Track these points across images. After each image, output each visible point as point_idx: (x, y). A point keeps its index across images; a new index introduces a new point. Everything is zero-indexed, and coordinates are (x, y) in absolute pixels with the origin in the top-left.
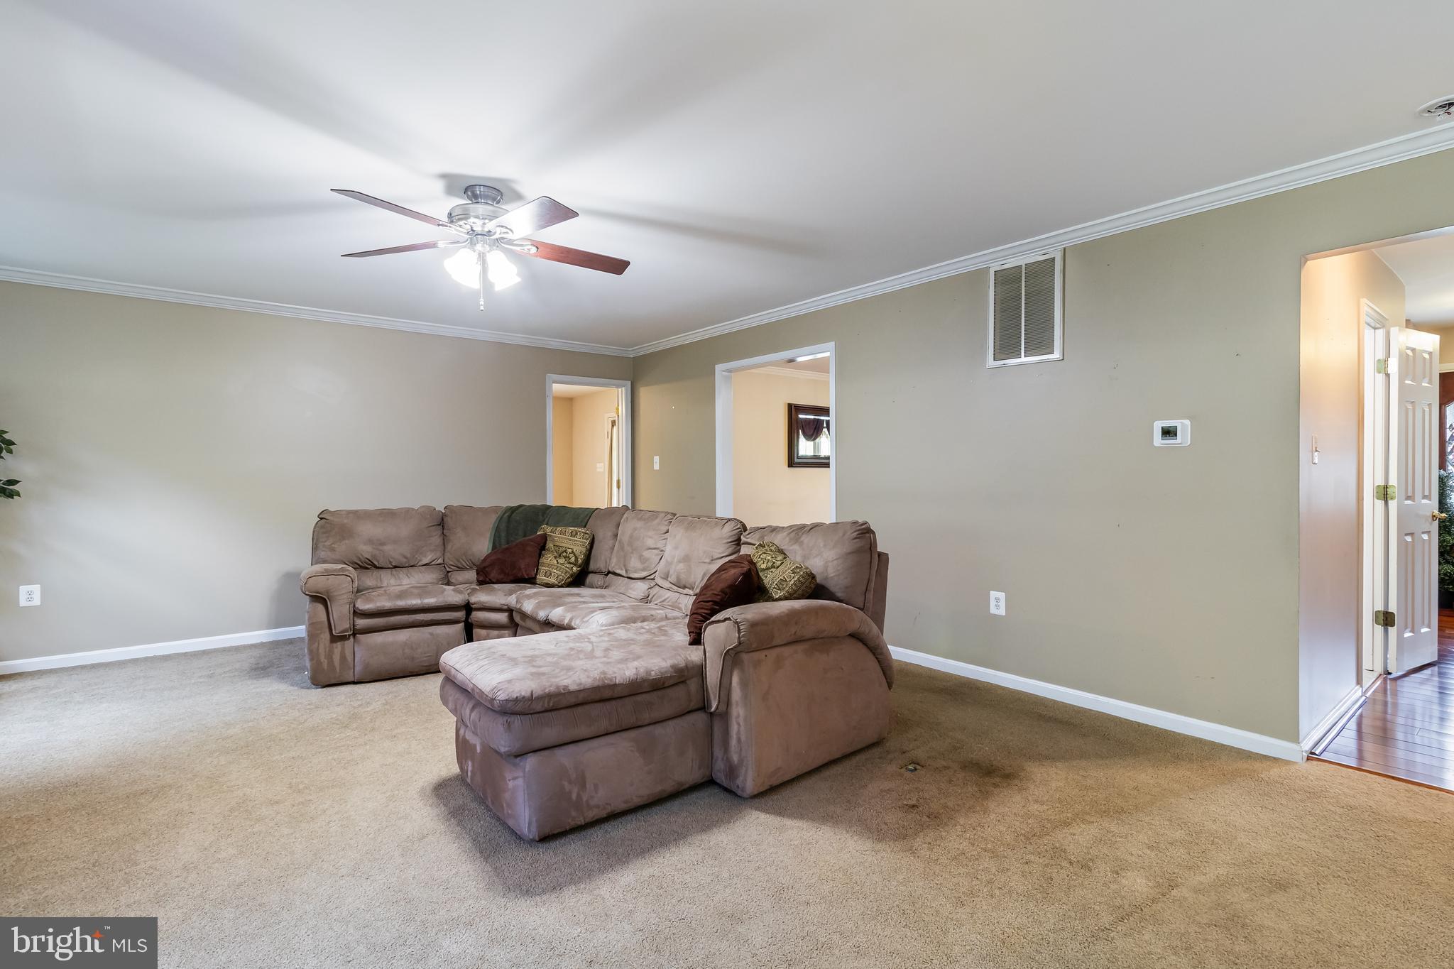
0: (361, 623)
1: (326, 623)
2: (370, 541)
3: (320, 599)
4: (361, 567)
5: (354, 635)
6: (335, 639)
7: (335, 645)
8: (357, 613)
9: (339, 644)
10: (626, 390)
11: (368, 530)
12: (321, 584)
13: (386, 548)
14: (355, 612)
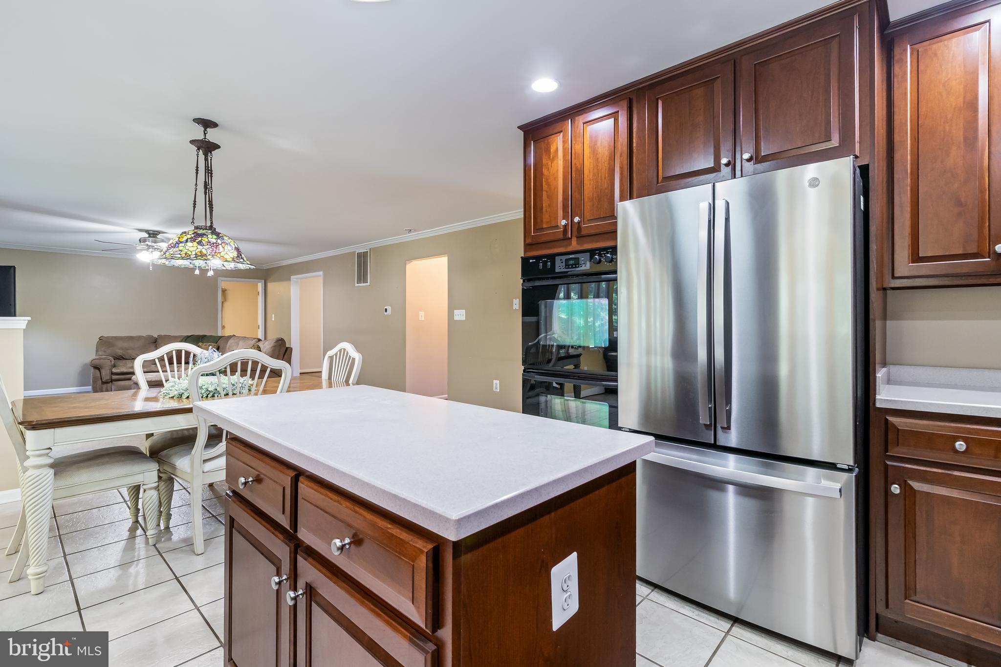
0: (114, 377)
1: (100, 377)
2: (121, 348)
3: (97, 368)
4: (118, 359)
5: (112, 381)
6: (103, 383)
7: (103, 385)
8: (112, 374)
9: (105, 385)
10: (262, 284)
11: (120, 344)
12: (97, 362)
13: (129, 351)
14: (112, 373)
